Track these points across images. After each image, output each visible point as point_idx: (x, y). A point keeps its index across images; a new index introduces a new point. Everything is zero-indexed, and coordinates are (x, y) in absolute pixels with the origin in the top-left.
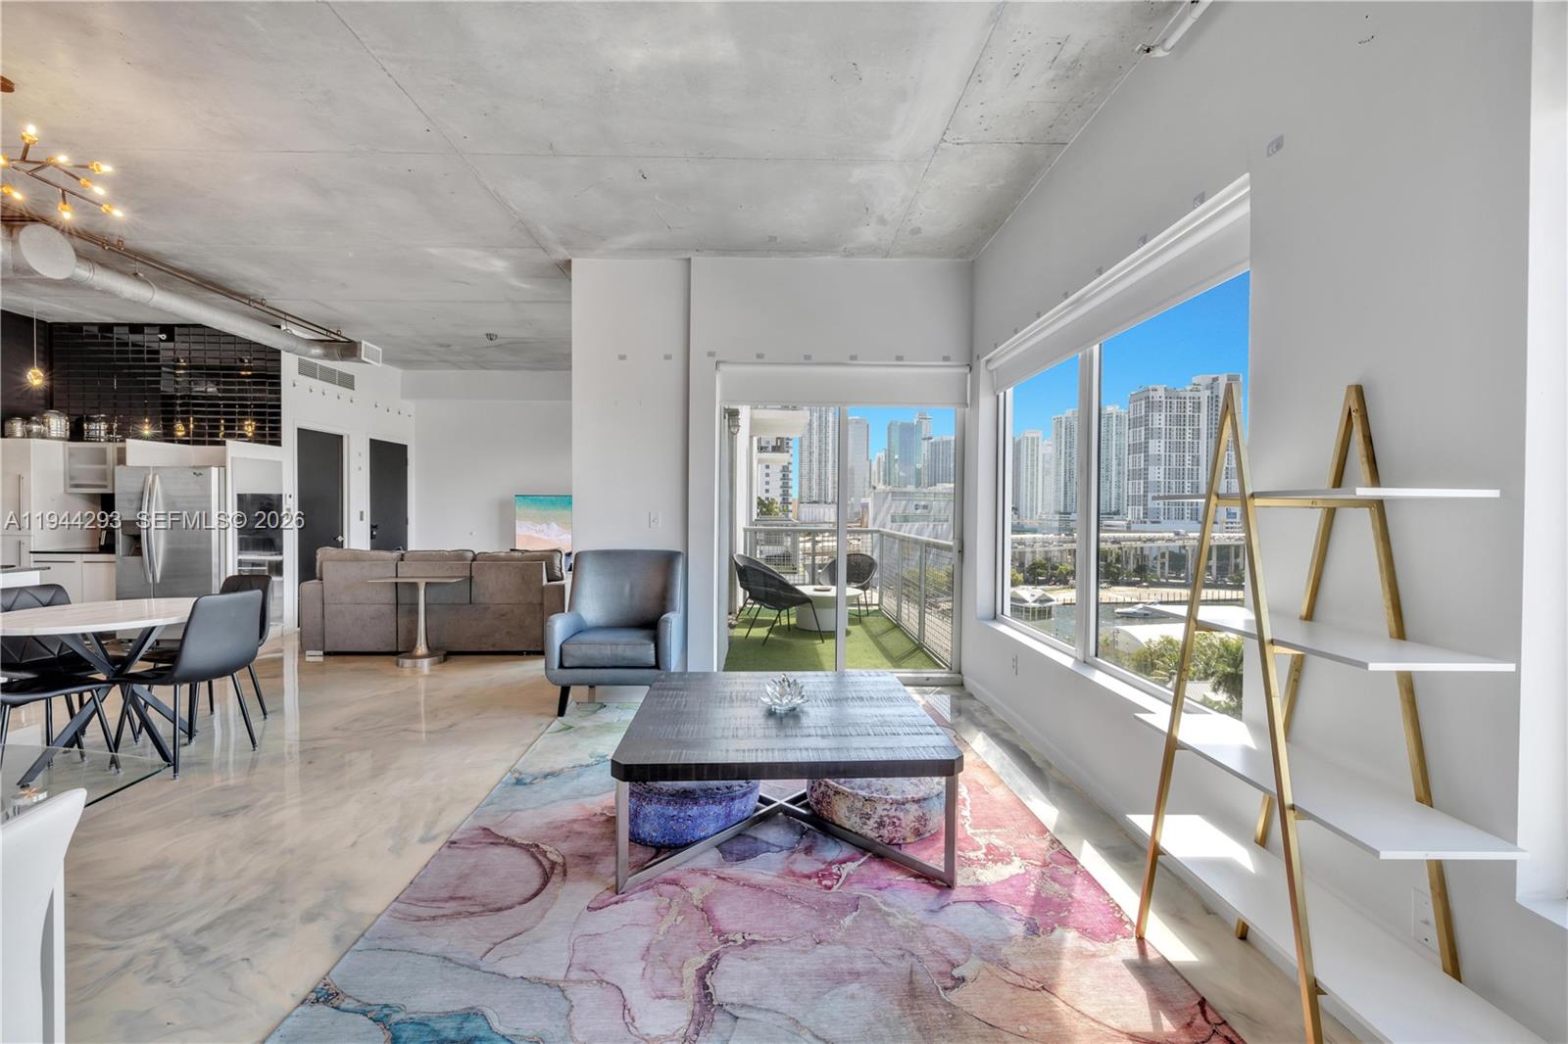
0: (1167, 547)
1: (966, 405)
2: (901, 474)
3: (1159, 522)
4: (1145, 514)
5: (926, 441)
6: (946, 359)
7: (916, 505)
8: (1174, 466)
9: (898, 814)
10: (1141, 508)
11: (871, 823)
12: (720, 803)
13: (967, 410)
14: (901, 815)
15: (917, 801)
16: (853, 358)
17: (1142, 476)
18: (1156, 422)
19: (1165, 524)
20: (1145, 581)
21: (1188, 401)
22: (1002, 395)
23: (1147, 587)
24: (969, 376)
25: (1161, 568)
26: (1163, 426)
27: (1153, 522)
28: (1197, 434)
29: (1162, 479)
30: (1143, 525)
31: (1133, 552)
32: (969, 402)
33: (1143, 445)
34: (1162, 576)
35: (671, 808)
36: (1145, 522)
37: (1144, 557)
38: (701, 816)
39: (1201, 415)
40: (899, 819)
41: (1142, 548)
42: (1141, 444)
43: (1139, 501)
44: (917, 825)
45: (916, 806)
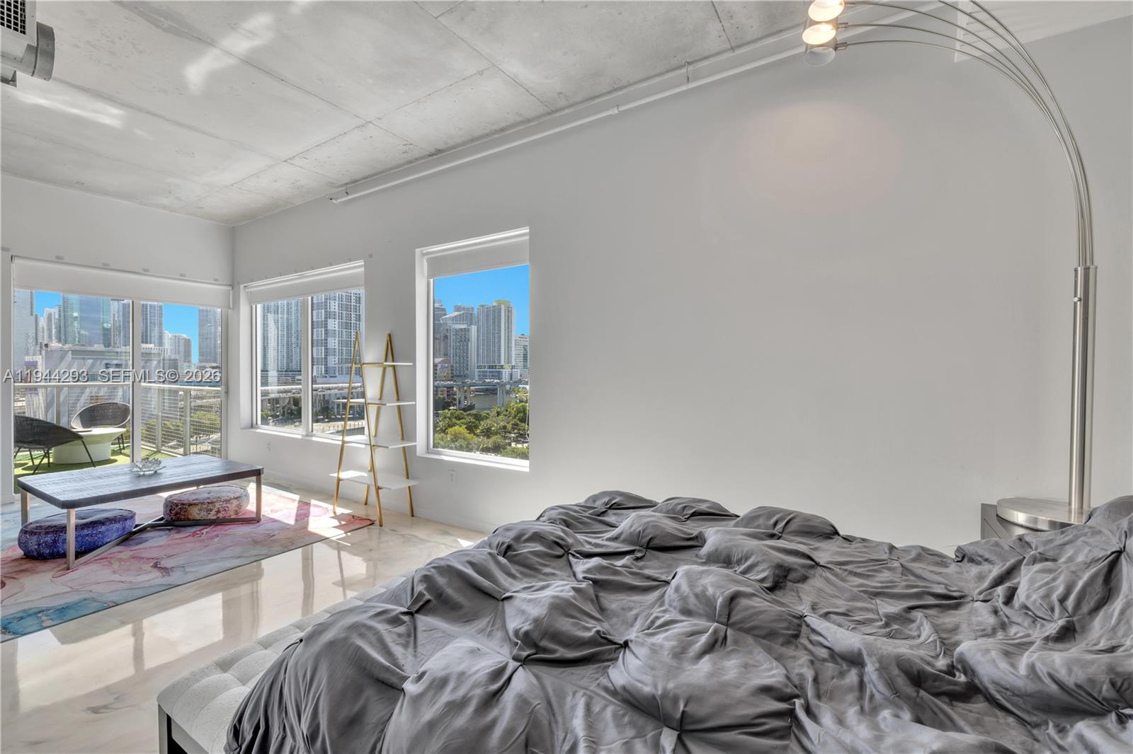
0: (341, 394)
1: (229, 308)
2: (83, 332)
3: (335, 377)
4: (326, 371)
5: (116, 303)
6: (216, 280)
7: (107, 364)
8: (344, 338)
9: (227, 505)
10: (323, 367)
11: (213, 512)
12: (119, 522)
13: (230, 311)
14: (229, 505)
15: (237, 498)
16: (145, 270)
17: (323, 345)
18: (332, 307)
19: (340, 378)
20: (327, 418)
21: (352, 296)
22: (254, 306)
23: (328, 422)
24: (231, 292)
25: (337, 408)
26: (337, 310)
27: (331, 377)
28: (358, 318)
29: (337, 347)
30: (325, 379)
31: (318, 398)
32: (231, 306)
33: (324, 323)
34: (338, 414)
35: (85, 531)
36: (326, 377)
37: (327, 402)
38: (108, 530)
39: (361, 305)
40: (228, 507)
41: (324, 395)
42: (322, 322)
43: (322, 362)
44: (237, 509)
45: (235, 501)
